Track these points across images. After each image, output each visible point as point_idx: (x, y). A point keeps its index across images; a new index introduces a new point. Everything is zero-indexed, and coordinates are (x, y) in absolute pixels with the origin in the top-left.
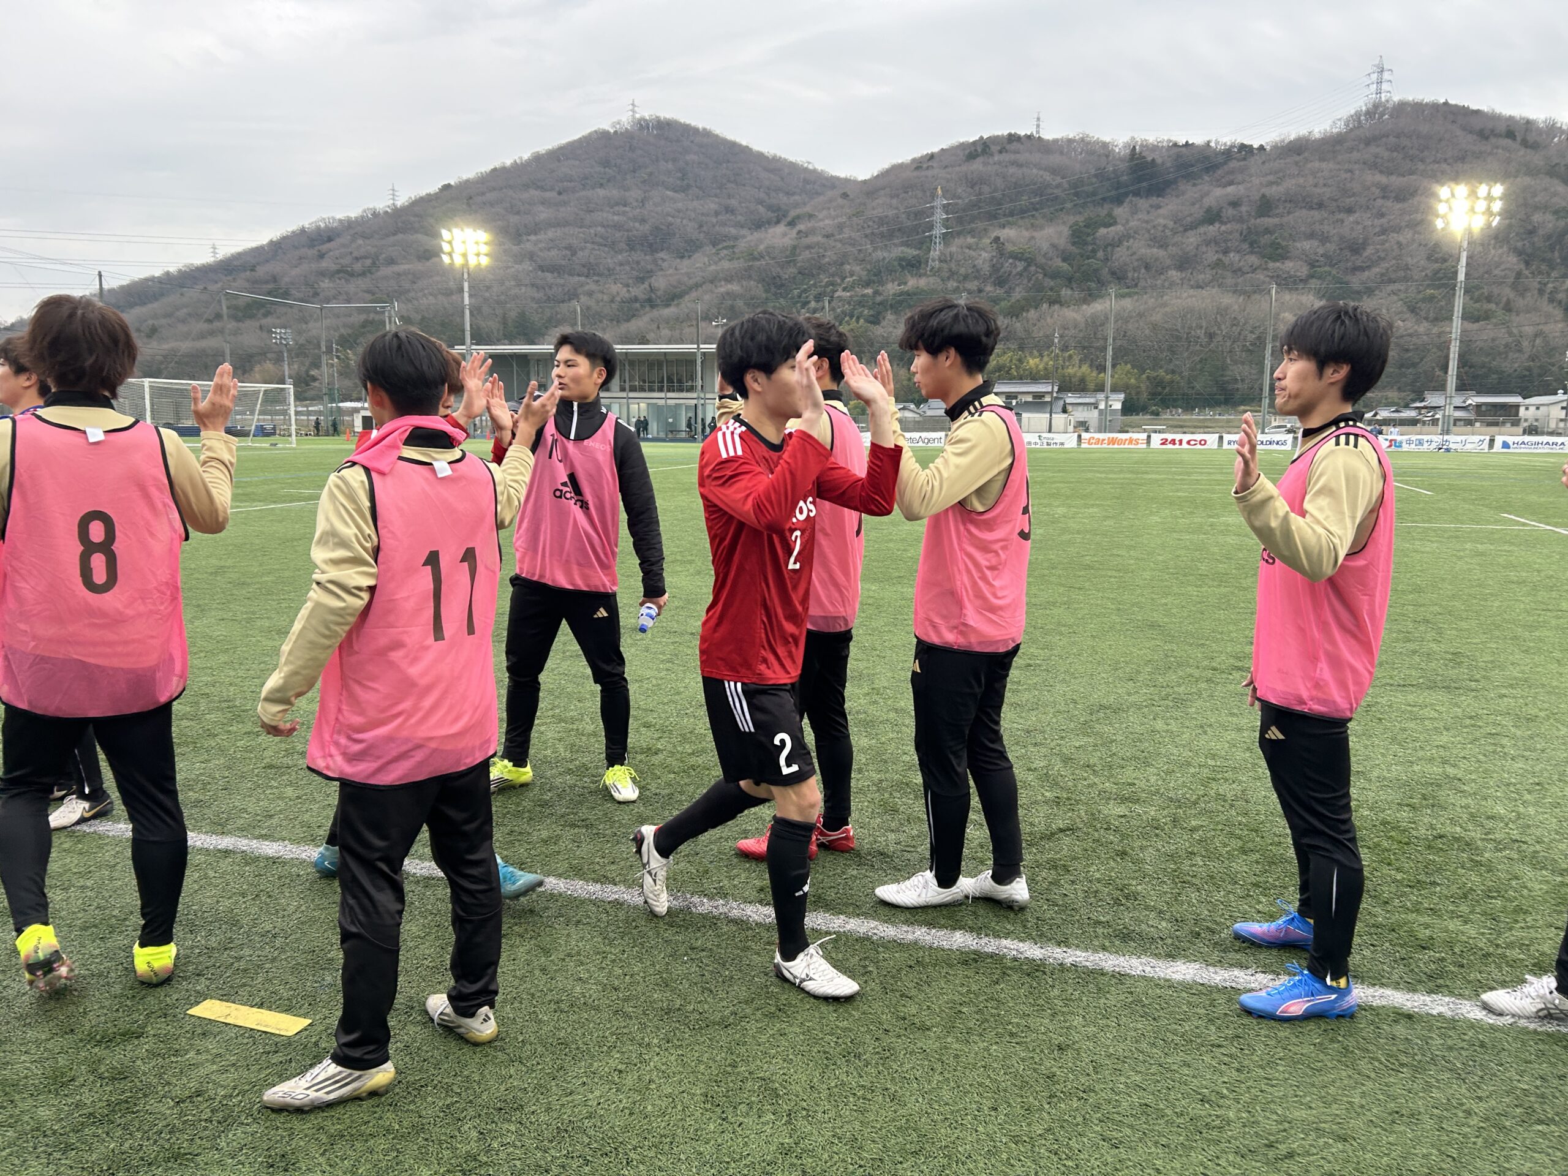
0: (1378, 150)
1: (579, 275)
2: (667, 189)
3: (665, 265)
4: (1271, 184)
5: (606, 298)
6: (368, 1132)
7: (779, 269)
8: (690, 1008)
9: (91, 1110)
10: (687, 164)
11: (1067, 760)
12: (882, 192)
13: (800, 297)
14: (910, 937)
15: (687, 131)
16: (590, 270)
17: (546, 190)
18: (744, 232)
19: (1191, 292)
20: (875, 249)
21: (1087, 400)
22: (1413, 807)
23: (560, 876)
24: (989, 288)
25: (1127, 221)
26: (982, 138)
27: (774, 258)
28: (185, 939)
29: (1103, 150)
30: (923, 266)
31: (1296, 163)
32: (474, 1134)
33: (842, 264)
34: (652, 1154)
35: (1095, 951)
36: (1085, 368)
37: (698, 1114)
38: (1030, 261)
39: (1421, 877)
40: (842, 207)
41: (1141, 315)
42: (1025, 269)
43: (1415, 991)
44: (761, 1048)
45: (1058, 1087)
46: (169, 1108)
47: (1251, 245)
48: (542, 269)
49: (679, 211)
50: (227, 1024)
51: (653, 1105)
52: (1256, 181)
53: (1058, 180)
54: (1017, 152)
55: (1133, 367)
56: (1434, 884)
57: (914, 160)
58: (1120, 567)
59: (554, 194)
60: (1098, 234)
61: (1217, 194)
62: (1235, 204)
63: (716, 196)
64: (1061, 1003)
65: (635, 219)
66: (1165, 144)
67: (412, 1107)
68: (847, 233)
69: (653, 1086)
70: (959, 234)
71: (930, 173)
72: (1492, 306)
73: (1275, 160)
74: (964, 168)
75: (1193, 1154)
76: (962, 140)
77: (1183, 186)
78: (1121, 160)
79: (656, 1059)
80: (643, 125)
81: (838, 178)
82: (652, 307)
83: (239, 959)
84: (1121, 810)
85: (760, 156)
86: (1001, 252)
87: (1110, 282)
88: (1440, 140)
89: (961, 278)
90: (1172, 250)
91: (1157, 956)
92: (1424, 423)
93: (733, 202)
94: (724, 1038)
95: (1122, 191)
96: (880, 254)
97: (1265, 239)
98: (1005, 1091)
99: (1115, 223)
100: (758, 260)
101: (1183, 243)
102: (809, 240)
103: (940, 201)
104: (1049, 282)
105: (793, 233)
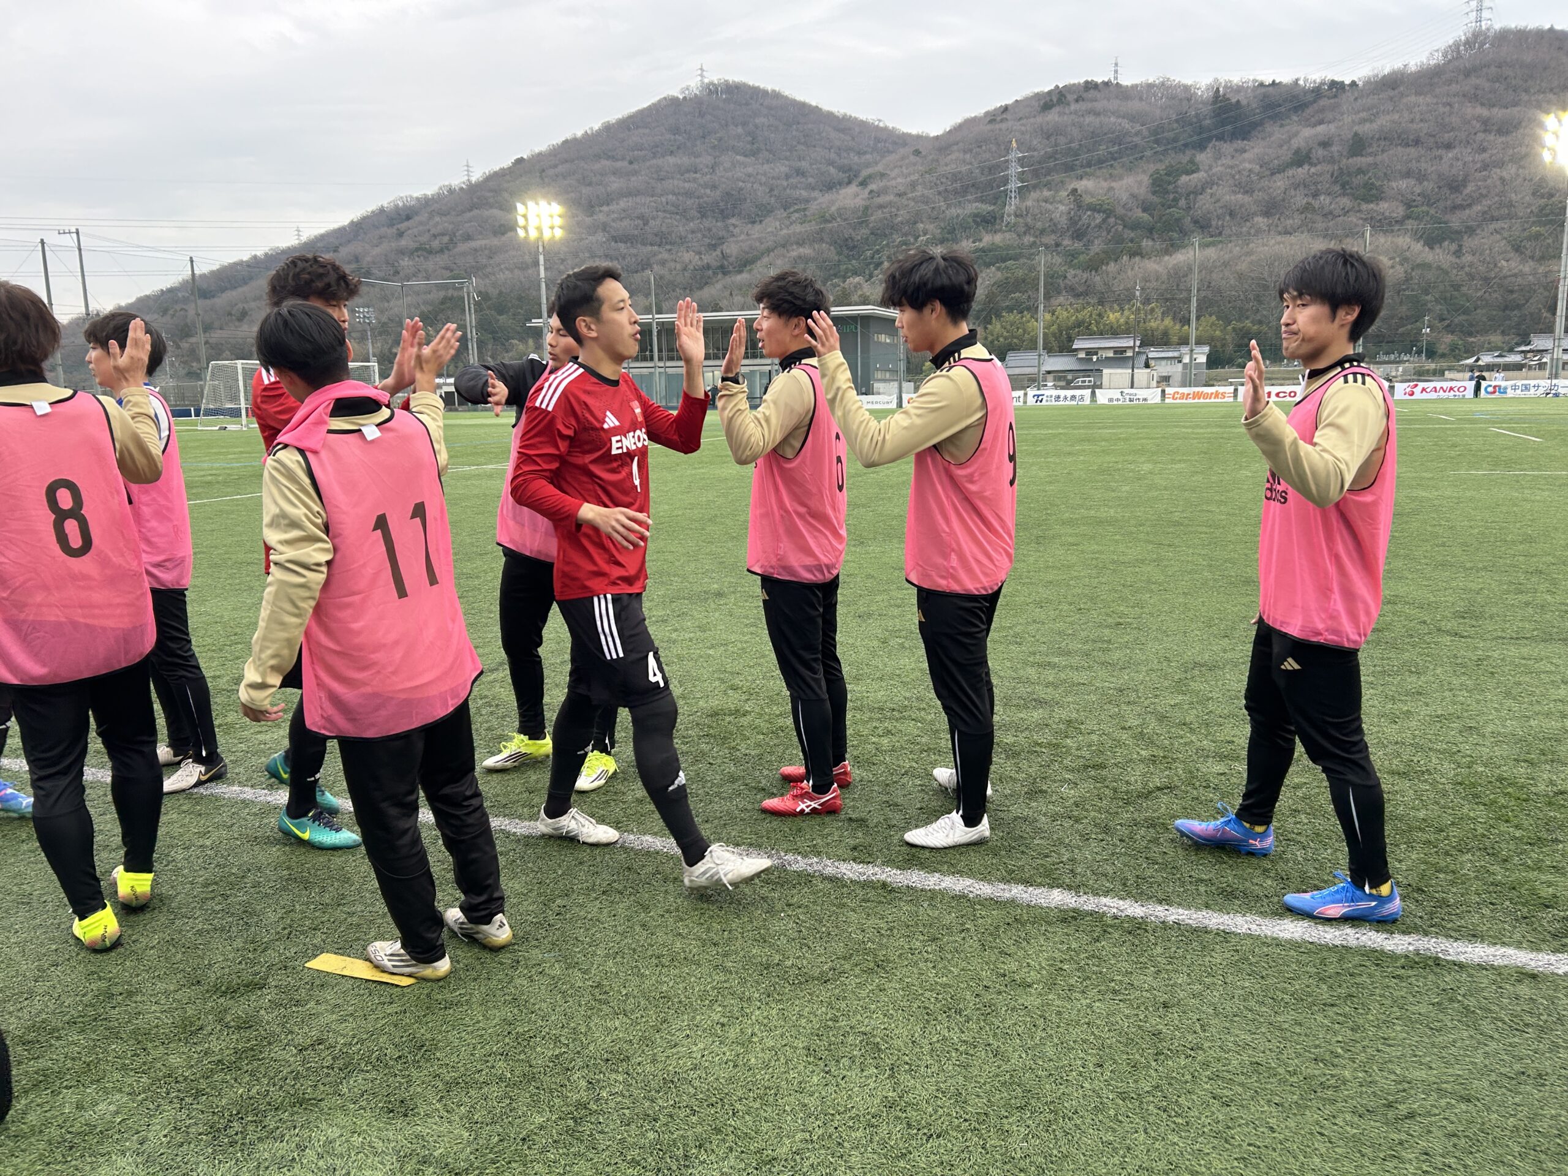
0: (1478, 82)
1: (652, 245)
2: (737, 154)
3: (736, 231)
4: (1363, 121)
5: (678, 266)
6: (481, 1080)
7: (851, 231)
8: (789, 963)
9: (219, 1057)
10: (756, 127)
11: (1162, 718)
12: (955, 147)
13: (872, 258)
14: (1007, 895)
15: (757, 94)
16: (663, 239)
17: (617, 160)
18: (816, 194)
19: (1279, 238)
20: (949, 206)
21: (1170, 354)
22: (1531, 763)
23: (655, 834)
24: (1066, 242)
25: (1211, 167)
26: (1057, 87)
27: (846, 220)
28: (300, 896)
29: (1186, 94)
30: (998, 221)
31: (1391, 99)
32: (583, 1083)
33: (915, 223)
34: (757, 1105)
35: (1198, 909)
36: (1168, 322)
37: (801, 1067)
38: (1109, 213)
39: (1544, 835)
40: (915, 164)
41: (1225, 264)
42: (1104, 220)
43: (1539, 950)
44: (861, 1003)
45: (1164, 1044)
46: (292, 1056)
47: (1343, 186)
48: (615, 239)
49: (749, 176)
50: (343, 976)
51: (756, 1057)
52: (1347, 119)
53: (1138, 127)
54: (1094, 100)
55: (1218, 319)
56: (1556, 841)
57: (987, 114)
58: (1210, 522)
59: (625, 164)
60: (1179, 182)
61: (1305, 135)
62: (1325, 144)
63: (786, 159)
64: (1164, 961)
65: (705, 186)
66: (1250, 84)
67: (522, 1057)
68: (920, 190)
69: (755, 1039)
70: (1035, 187)
71: (1004, 126)
73: (1368, 95)
74: (1039, 119)
75: (1307, 1112)
76: (1037, 90)
77: (1268, 127)
78: (1203, 103)
79: (757, 1013)
80: (712, 90)
81: (909, 135)
82: (725, 274)
83: (351, 914)
84: (1220, 768)
85: (830, 115)
86: (1079, 205)
87: (1193, 232)
88: (1545, 68)
89: (1038, 233)
90: (1259, 195)
91: (1263, 914)
92: (1530, 368)
93: (804, 164)
94: (824, 993)
95: (1204, 135)
96: (954, 211)
97: (1359, 180)
98: (1110, 1047)
99: (1197, 170)
100: (830, 222)
101: (1269, 188)
102: (881, 200)
103: (1015, 154)
104: (1129, 234)
105: (865, 193)
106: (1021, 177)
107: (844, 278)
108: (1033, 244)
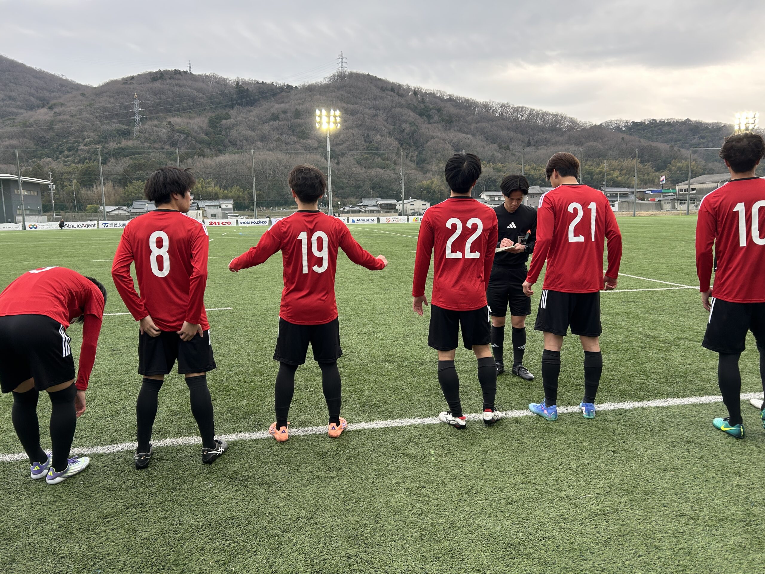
0: (342, 93)
4: (299, 104)
7: (43, 133)
12: (105, 94)
13: (58, 148)
18: (22, 111)
19: (267, 152)
20: (102, 124)
21: (215, 204)
24: (167, 147)
25: (236, 117)
26: (160, 71)
27: (39, 126)
29: (222, 83)
30: (131, 134)
33: (82, 132)
36: (217, 188)
38: (188, 135)
40: (81, 101)
41: (243, 163)
42: (186, 138)
47: (293, 131)
52: (293, 102)
53: (201, 95)
54: (179, 79)
55: (240, 187)
57: (123, 79)
60: (222, 123)
61: (276, 107)
62: (285, 112)
66: (252, 82)
68: (84, 115)
70: (151, 119)
71: (131, 86)
72: (389, 162)
73: (302, 93)
74: (150, 85)
76: (149, 71)
77: (262, 101)
78: (233, 87)
81: (81, 85)
86: (173, 130)
87: (229, 146)
88: (366, 90)
89: (152, 142)
90: (258, 132)
92: (363, 212)
93: (14, 94)
95: (234, 102)
96: (104, 127)
97: (298, 129)
99: (229, 118)
100: (29, 127)
101: (262, 129)
102: (62, 117)
103: (137, 101)
104: (198, 145)
105: (52, 113)
106: (141, 113)
107: (40, 158)
108: (149, 147)
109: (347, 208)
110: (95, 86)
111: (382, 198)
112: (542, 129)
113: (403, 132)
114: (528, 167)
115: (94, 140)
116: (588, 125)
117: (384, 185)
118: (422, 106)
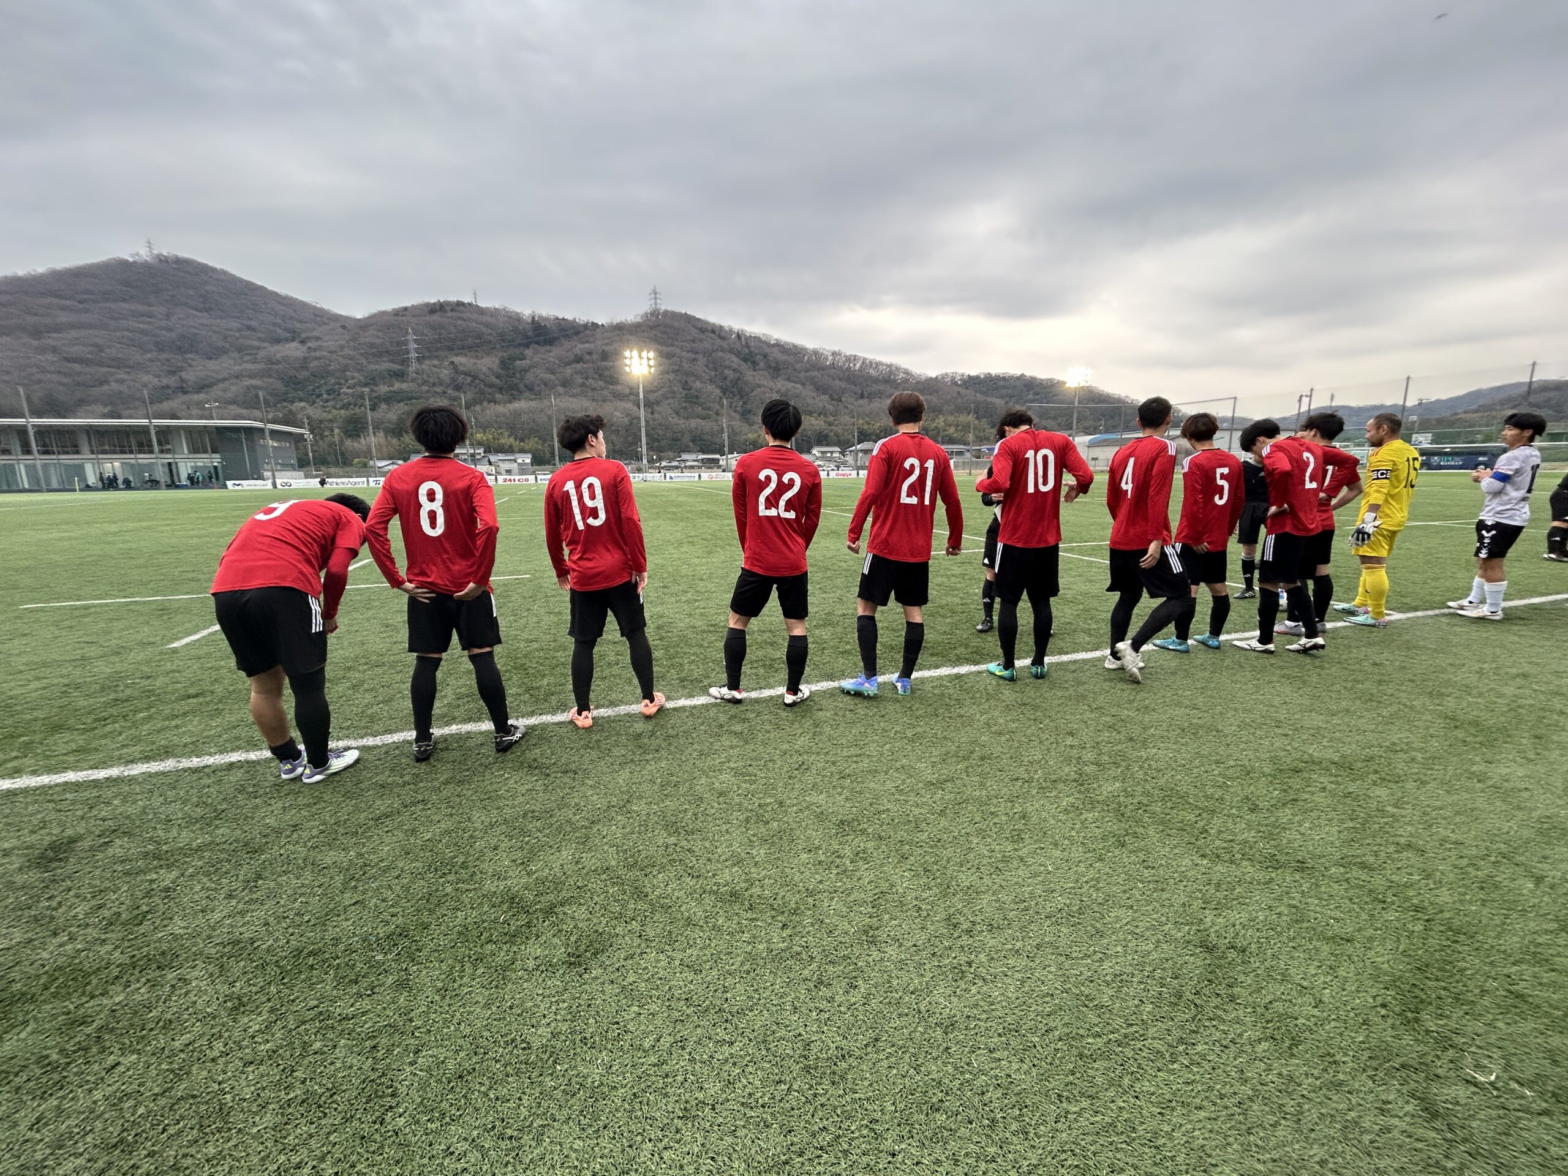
0: (656, 332)
1: (108, 367)
2: (190, 309)
3: (194, 363)
4: (606, 344)
5: (137, 385)
7: (294, 371)
10: (207, 292)
12: (372, 327)
15: (207, 269)
16: (119, 363)
17: (65, 299)
18: (265, 344)
20: (369, 363)
21: (509, 458)
25: (533, 358)
26: (440, 301)
27: (289, 364)
29: (516, 318)
30: (405, 376)
31: (619, 335)
33: (344, 371)
36: (512, 440)
38: (475, 377)
40: (342, 334)
41: (542, 411)
42: (472, 381)
47: (599, 375)
49: (204, 325)
52: (600, 342)
53: (490, 331)
54: (462, 312)
57: (394, 310)
59: (74, 303)
60: (516, 364)
61: (580, 348)
62: (590, 353)
63: (238, 318)
65: (161, 328)
66: (551, 317)
68: (347, 351)
70: (429, 358)
71: (404, 318)
72: (711, 412)
73: (608, 332)
74: (428, 318)
76: (426, 301)
77: (563, 340)
78: (527, 323)
80: (163, 260)
81: (341, 316)
82: (185, 393)
85: (274, 294)
86: (457, 371)
87: (524, 391)
88: (684, 331)
89: (431, 385)
90: (559, 376)
93: (253, 323)
95: (529, 340)
96: (372, 367)
97: (606, 373)
99: (525, 358)
100: (276, 364)
101: (564, 372)
102: (318, 354)
103: (411, 337)
104: (488, 390)
105: (305, 349)
106: (417, 351)
107: (292, 402)
108: (428, 391)
109: (664, 464)
110: (359, 316)
111: (704, 452)
112: (876, 381)
113: (725, 378)
114: (861, 421)
115: (360, 381)
116: (923, 378)
117: (705, 437)
118: (746, 350)
